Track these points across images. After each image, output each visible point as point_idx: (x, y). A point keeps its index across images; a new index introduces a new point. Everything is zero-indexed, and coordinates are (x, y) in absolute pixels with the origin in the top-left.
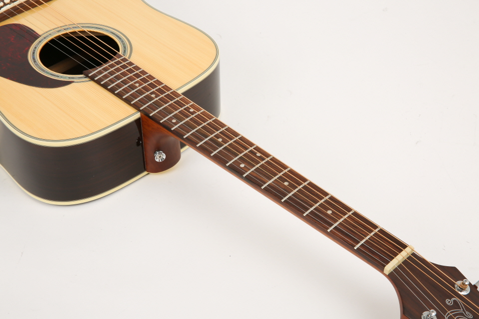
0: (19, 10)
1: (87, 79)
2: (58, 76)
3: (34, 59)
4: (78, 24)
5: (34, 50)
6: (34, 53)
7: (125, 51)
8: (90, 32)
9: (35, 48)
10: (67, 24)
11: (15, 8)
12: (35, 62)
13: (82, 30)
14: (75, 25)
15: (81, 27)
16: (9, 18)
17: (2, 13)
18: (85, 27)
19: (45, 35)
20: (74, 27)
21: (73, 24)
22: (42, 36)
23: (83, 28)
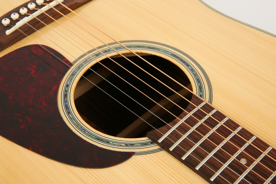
0: (39, 24)
1: (156, 147)
2: (108, 142)
3: (67, 107)
4: (121, 42)
5: (66, 91)
6: (66, 96)
7: (200, 88)
8: (137, 53)
9: (67, 86)
10: (107, 43)
11: (33, 22)
12: (69, 113)
13: (128, 52)
14: (118, 44)
15: (126, 47)
16: (26, 36)
17: (17, 30)
18: (132, 47)
19: (78, 62)
20: (117, 48)
21: (114, 42)
22: (74, 65)
23: (129, 49)
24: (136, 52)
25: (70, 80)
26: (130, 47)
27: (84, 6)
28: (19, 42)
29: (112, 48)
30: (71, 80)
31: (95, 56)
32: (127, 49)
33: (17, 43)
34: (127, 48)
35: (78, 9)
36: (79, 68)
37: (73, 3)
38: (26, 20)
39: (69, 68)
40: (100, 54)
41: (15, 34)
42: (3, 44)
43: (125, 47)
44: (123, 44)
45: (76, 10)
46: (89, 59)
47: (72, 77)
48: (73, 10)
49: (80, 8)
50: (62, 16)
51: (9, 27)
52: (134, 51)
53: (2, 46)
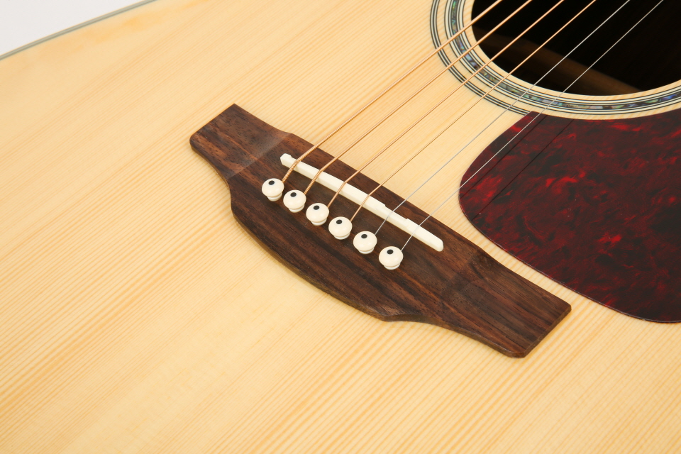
17: (423, 226)
20: (460, 48)
22: (531, 109)
30: (584, 105)
39: (545, 116)
40: (484, 72)
41: (439, 228)
47: (574, 105)
51: (409, 250)
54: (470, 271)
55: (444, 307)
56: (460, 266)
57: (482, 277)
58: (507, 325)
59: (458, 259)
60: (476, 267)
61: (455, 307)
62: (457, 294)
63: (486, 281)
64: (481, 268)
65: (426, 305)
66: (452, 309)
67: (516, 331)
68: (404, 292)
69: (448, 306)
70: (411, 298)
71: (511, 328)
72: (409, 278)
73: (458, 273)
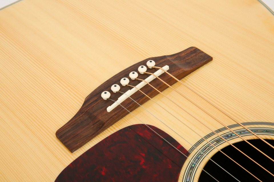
0: (144, 98)
4: (245, 124)
8: (267, 140)
10: (227, 124)
13: (255, 138)
14: (241, 127)
15: (252, 131)
16: (128, 113)
17: (119, 105)
18: (259, 131)
19: (195, 151)
20: (241, 132)
21: (236, 123)
22: (191, 154)
23: (255, 134)
24: (265, 138)
25: (189, 175)
26: (256, 131)
27: (192, 74)
28: (121, 120)
29: (234, 132)
30: (191, 175)
31: (215, 143)
32: (253, 135)
33: (119, 122)
34: (254, 133)
35: (185, 78)
36: (198, 158)
37: (180, 71)
38: (129, 93)
39: (186, 158)
40: (221, 140)
41: (118, 111)
42: (104, 123)
43: (250, 131)
44: (247, 127)
45: (183, 79)
46: (208, 146)
47: (191, 171)
48: (180, 79)
49: (187, 76)
50: (168, 87)
51: (110, 102)
52: (262, 137)
53: (104, 126)
54: (96, 121)
55: (82, 113)
56: (98, 117)
57: (93, 125)
58: (69, 130)
59: (102, 117)
60: (98, 123)
61: (82, 116)
62: (87, 117)
63: (92, 126)
64: (97, 124)
65: (85, 107)
66: (81, 115)
67: (65, 133)
68: (92, 101)
69: (83, 114)
70: (89, 103)
71: (68, 131)
72: (97, 102)
73: (96, 116)
